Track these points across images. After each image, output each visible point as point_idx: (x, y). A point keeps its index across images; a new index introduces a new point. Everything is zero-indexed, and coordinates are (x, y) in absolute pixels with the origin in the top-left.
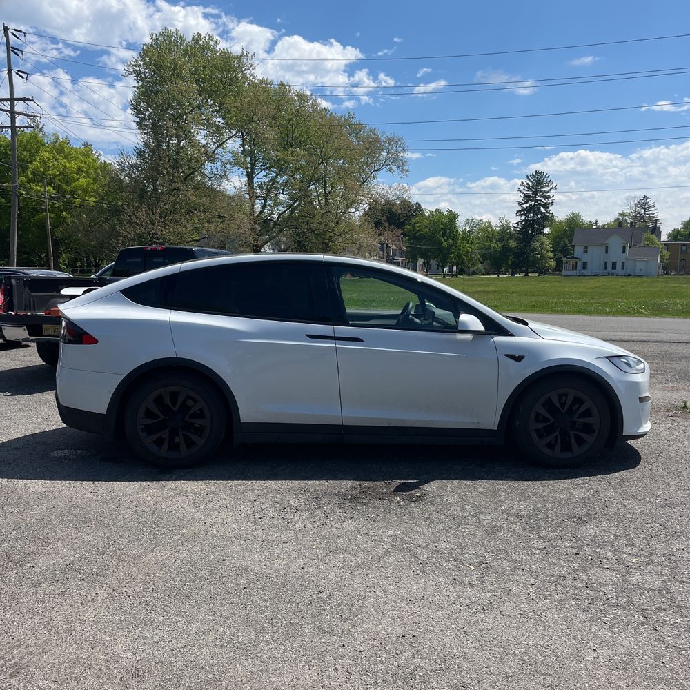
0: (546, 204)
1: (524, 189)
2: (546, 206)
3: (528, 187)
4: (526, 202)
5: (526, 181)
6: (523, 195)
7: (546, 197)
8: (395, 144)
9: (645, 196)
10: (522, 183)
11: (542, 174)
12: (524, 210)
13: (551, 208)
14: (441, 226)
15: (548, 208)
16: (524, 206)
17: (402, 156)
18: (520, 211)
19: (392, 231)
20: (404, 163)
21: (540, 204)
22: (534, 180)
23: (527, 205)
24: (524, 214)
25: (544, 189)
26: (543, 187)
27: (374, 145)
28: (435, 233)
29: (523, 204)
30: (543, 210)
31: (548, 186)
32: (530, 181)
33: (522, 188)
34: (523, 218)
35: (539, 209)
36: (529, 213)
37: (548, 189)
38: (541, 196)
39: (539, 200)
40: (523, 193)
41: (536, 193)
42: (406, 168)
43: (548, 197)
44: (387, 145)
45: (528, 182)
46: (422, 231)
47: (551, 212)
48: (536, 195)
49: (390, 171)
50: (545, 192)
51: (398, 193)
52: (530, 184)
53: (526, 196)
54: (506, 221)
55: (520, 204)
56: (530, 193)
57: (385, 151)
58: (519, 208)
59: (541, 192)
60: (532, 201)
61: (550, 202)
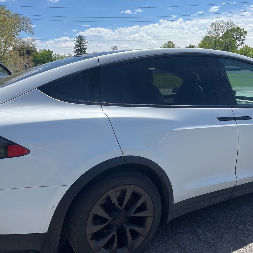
0: (84, 48)
1: (76, 42)
2: (85, 49)
3: (77, 42)
4: (77, 48)
5: (76, 39)
6: (76, 45)
7: (84, 46)
8: (26, 20)
10: (75, 40)
11: (82, 37)
12: (76, 50)
13: (86, 50)
14: (46, 56)
15: (85, 50)
16: (76, 49)
17: (30, 26)
18: (75, 51)
19: (28, 58)
20: (31, 29)
21: (82, 48)
22: (79, 39)
23: (78, 48)
24: (77, 52)
25: (83, 43)
26: (83, 42)
27: (17, 20)
28: (44, 59)
29: (76, 48)
30: (83, 50)
31: (85, 41)
32: (78, 39)
33: (75, 42)
34: (77, 53)
35: (82, 50)
36: (79, 52)
37: (84, 42)
38: (82, 45)
39: (82, 47)
40: (76, 44)
41: (80, 44)
42: (32, 31)
43: (85, 46)
44: (23, 20)
45: (77, 39)
46: (39, 58)
47: (86, 51)
48: (81, 45)
49: (26, 32)
50: (84, 43)
51: (30, 42)
52: (78, 40)
53: (77, 45)
54: (71, 55)
55: (75, 48)
56: (78, 44)
57: (22, 23)
58: (75, 50)
59: (82, 43)
60: (79, 47)
61: (86, 47)
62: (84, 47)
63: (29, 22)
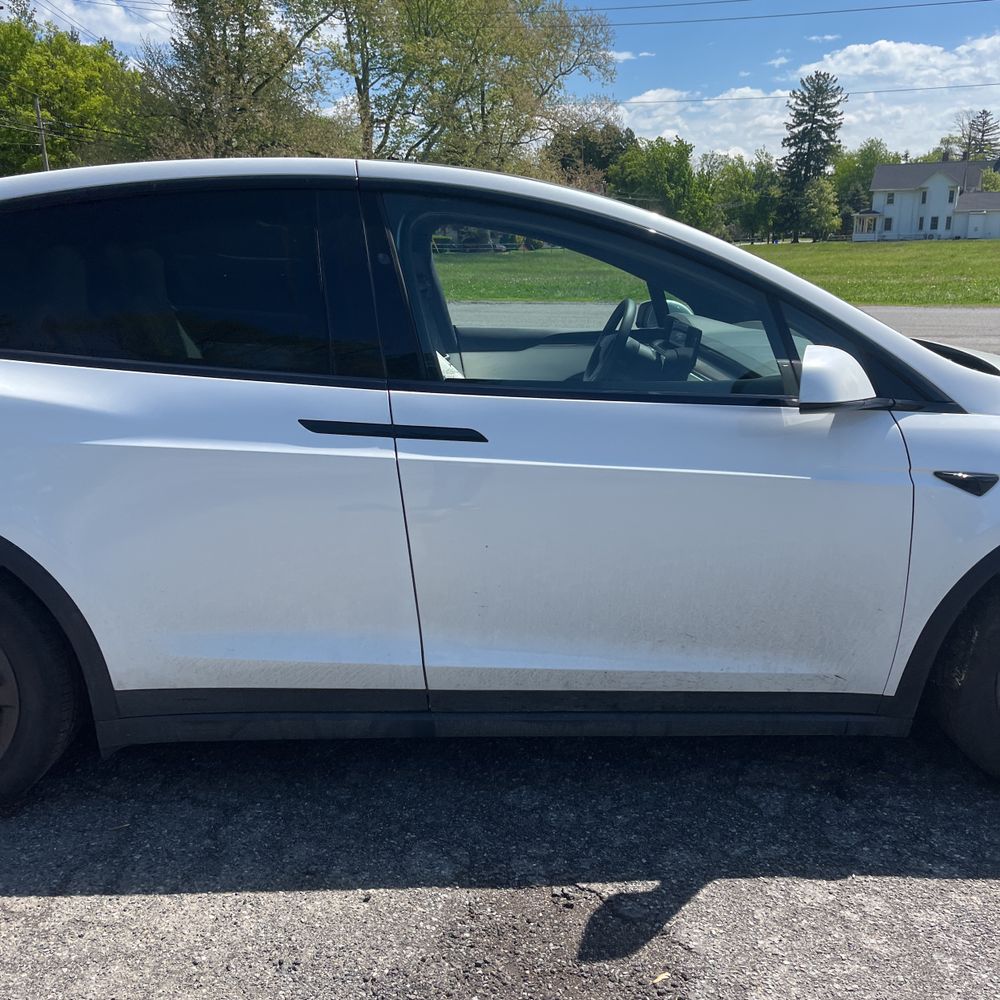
0: (830, 126)
1: (796, 103)
2: (830, 129)
3: (803, 100)
4: (799, 125)
5: (799, 89)
6: (794, 113)
7: (830, 115)
8: (594, 28)
9: (984, 112)
10: (794, 92)
11: (825, 76)
12: (794, 137)
13: (838, 132)
14: (665, 165)
15: (833, 132)
16: (796, 130)
18: (789, 139)
19: (588, 173)
20: (609, 61)
21: (821, 127)
22: (813, 87)
23: (801, 128)
24: (795, 144)
25: (828, 102)
26: (826, 99)
27: (559, 32)
28: (656, 176)
29: (794, 127)
30: (824, 136)
31: (834, 96)
32: (807, 88)
33: (792, 101)
34: (793, 150)
35: (819, 134)
36: (803, 142)
37: (834, 101)
38: (822, 114)
39: (819, 121)
40: (794, 109)
41: (814, 109)
42: (611, 67)
43: (835, 115)
44: (580, 29)
45: (803, 90)
46: (635, 173)
47: (837, 139)
48: (815, 111)
49: (586, 73)
50: (829, 106)
51: (598, 110)
52: (806, 93)
53: (799, 114)
54: (766, 156)
55: (789, 127)
56: (806, 108)
57: (577, 40)
58: (787, 134)
59: (822, 106)
60: (807, 122)
61: (838, 122)
62: (829, 122)
63: (601, 36)
